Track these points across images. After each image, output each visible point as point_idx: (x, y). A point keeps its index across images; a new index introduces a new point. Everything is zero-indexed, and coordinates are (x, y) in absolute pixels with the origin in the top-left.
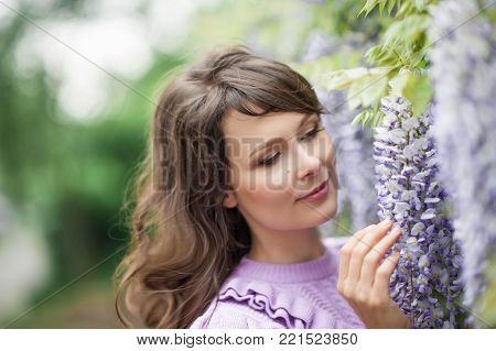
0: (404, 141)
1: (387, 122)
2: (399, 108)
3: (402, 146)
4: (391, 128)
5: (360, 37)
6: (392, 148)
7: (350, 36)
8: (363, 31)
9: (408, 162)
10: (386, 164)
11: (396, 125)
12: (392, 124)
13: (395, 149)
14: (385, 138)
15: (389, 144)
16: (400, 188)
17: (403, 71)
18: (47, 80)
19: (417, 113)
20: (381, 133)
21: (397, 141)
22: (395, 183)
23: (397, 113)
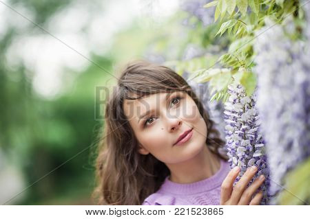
0: (242, 110)
1: (231, 99)
2: (239, 91)
3: (240, 114)
4: (234, 103)
5: (217, 48)
6: (235, 115)
7: (211, 47)
8: (219, 44)
9: (244, 123)
10: (232, 125)
11: (237, 101)
12: (235, 100)
13: (236, 115)
14: (230, 109)
15: (233, 112)
16: (240, 138)
17: (241, 69)
18: (26, 72)
19: (249, 94)
20: (228, 106)
21: (238, 111)
22: (237, 136)
23: (238, 94)
